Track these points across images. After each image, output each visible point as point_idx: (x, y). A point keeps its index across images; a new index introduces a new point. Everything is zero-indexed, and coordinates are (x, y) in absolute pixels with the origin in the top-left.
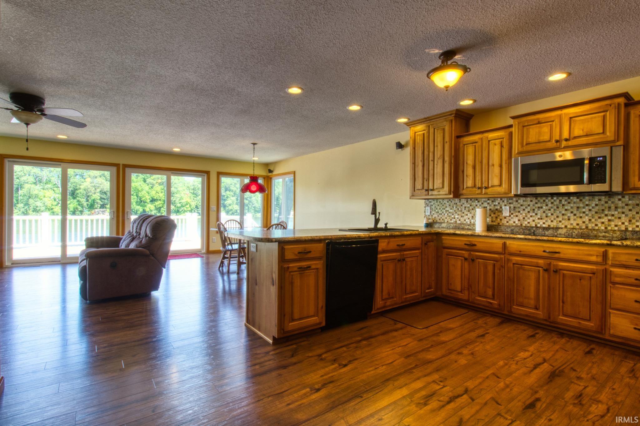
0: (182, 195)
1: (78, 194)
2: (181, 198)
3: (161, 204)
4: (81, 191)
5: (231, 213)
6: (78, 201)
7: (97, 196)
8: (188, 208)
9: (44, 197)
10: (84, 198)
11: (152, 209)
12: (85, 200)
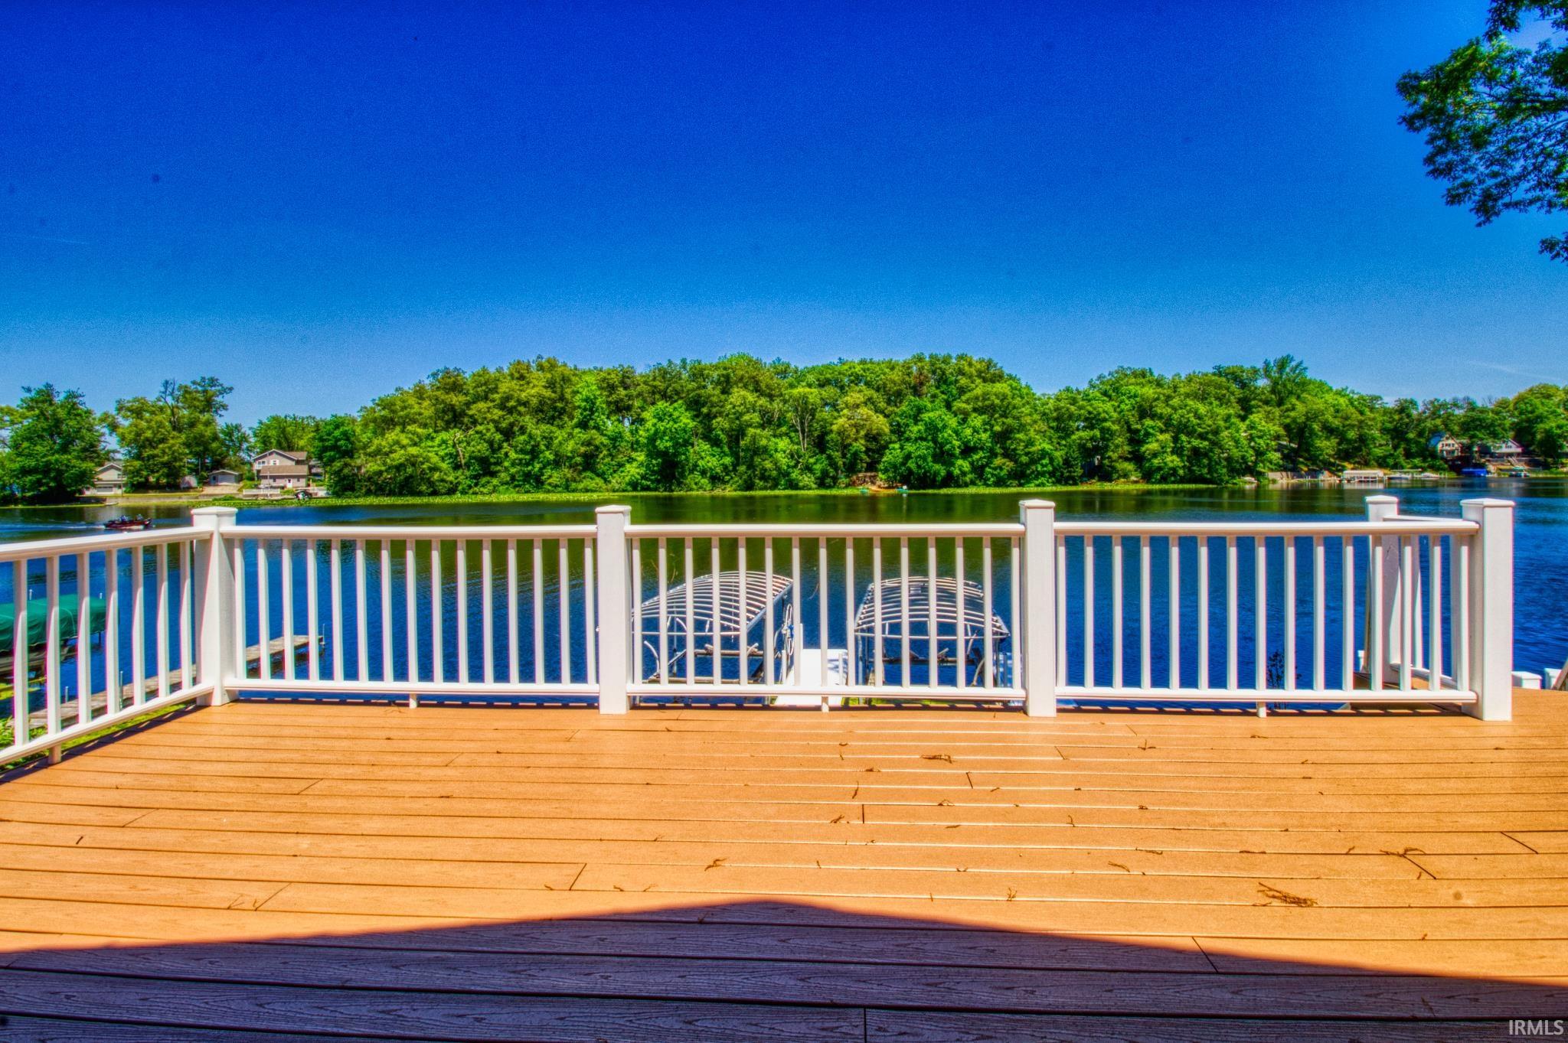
0: (1032, 433)
1: (828, 442)
2: (1030, 443)
3: (984, 457)
4: (833, 435)
5: (1158, 477)
6: (829, 457)
7: (859, 445)
8: (1046, 466)
9: (776, 451)
10: (837, 451)
11: (966, 469)
12: (840, 454)
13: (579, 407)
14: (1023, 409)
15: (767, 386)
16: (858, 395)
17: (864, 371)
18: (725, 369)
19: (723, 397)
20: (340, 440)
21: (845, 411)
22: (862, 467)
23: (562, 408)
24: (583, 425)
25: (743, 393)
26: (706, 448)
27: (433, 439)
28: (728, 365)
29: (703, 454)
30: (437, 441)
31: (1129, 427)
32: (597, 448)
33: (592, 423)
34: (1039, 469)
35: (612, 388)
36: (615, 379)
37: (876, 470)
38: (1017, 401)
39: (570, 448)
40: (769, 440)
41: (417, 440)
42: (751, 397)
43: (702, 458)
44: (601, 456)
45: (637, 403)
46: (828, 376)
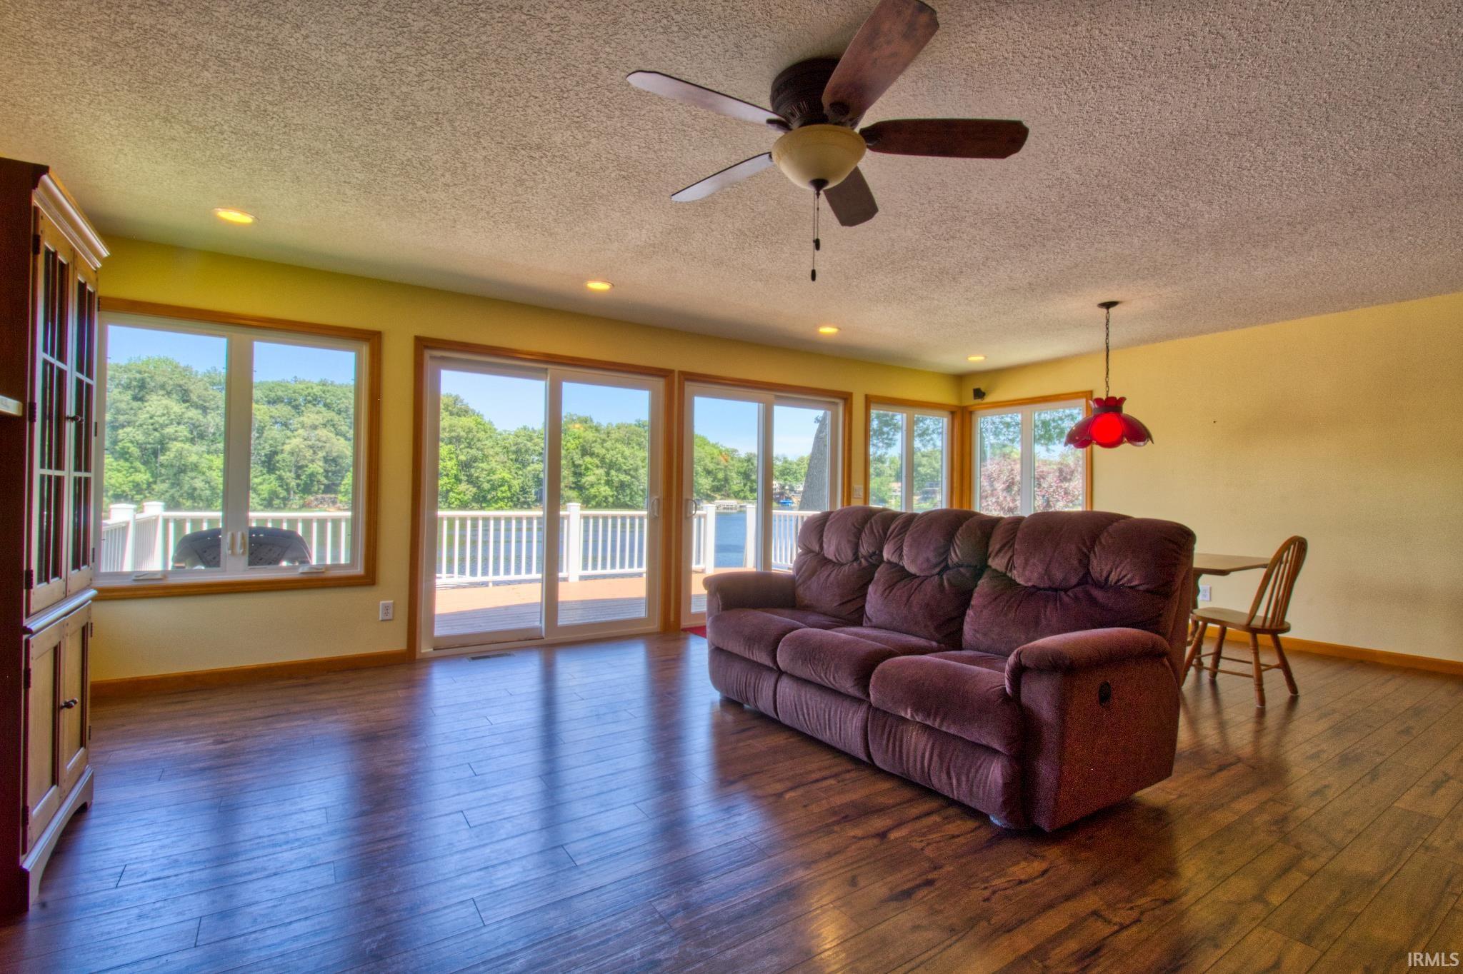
0: (493, 464)
1: (278, 462)
2: (492, 471)
3: (449, 483)
4: (285, 455)
6: (280, 478)
7: (317, 467)
9: (210, 468)
10: (290, 471)
12: (292, 475)
14: (486, 442)
15: (199, 397)
16: (316, 417)
17: (324, 392)
18: (140, 372)
19: (136, 404)
21: (301, 431)
22: (319, 489)
25: (165, 401)
28: (144, 368)
31: (573, 462)
34: (499, 495)
37: (336, 492)
38: (481, 435)
40: (201, 457)
42: (177, 408)
46: (280, 393)
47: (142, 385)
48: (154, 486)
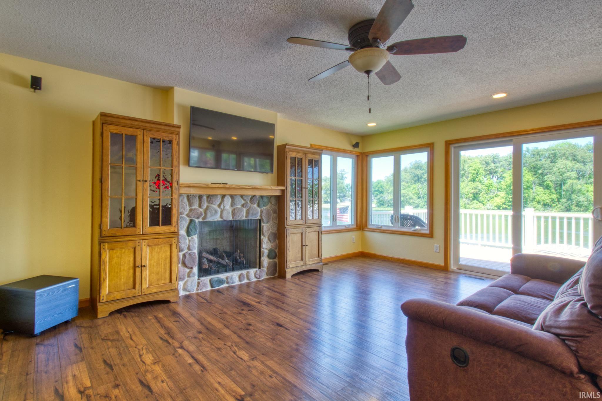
13: (471, 173)
15: (581, 157)
18: (553, 150)
19: (552, 164)
20: (379, 188)
23: (463, 174)
24: (473, 180)
25: (565, 161)
26: (540, 190)
27: (410, 187)
28: (555, 148)
29: (538, 193)
30: (412, 188)
32: (480, 190)
33: (477, 179)
35: (487, 164)
36: (489, 160)
39: (467, 190)
40: (583, 186)
41: (405, 188)
42: (571, 164)
43: (538, 195)
44: (482, 194)
45: (500, 170)
47: (555, 156)
48: (560, 200)
